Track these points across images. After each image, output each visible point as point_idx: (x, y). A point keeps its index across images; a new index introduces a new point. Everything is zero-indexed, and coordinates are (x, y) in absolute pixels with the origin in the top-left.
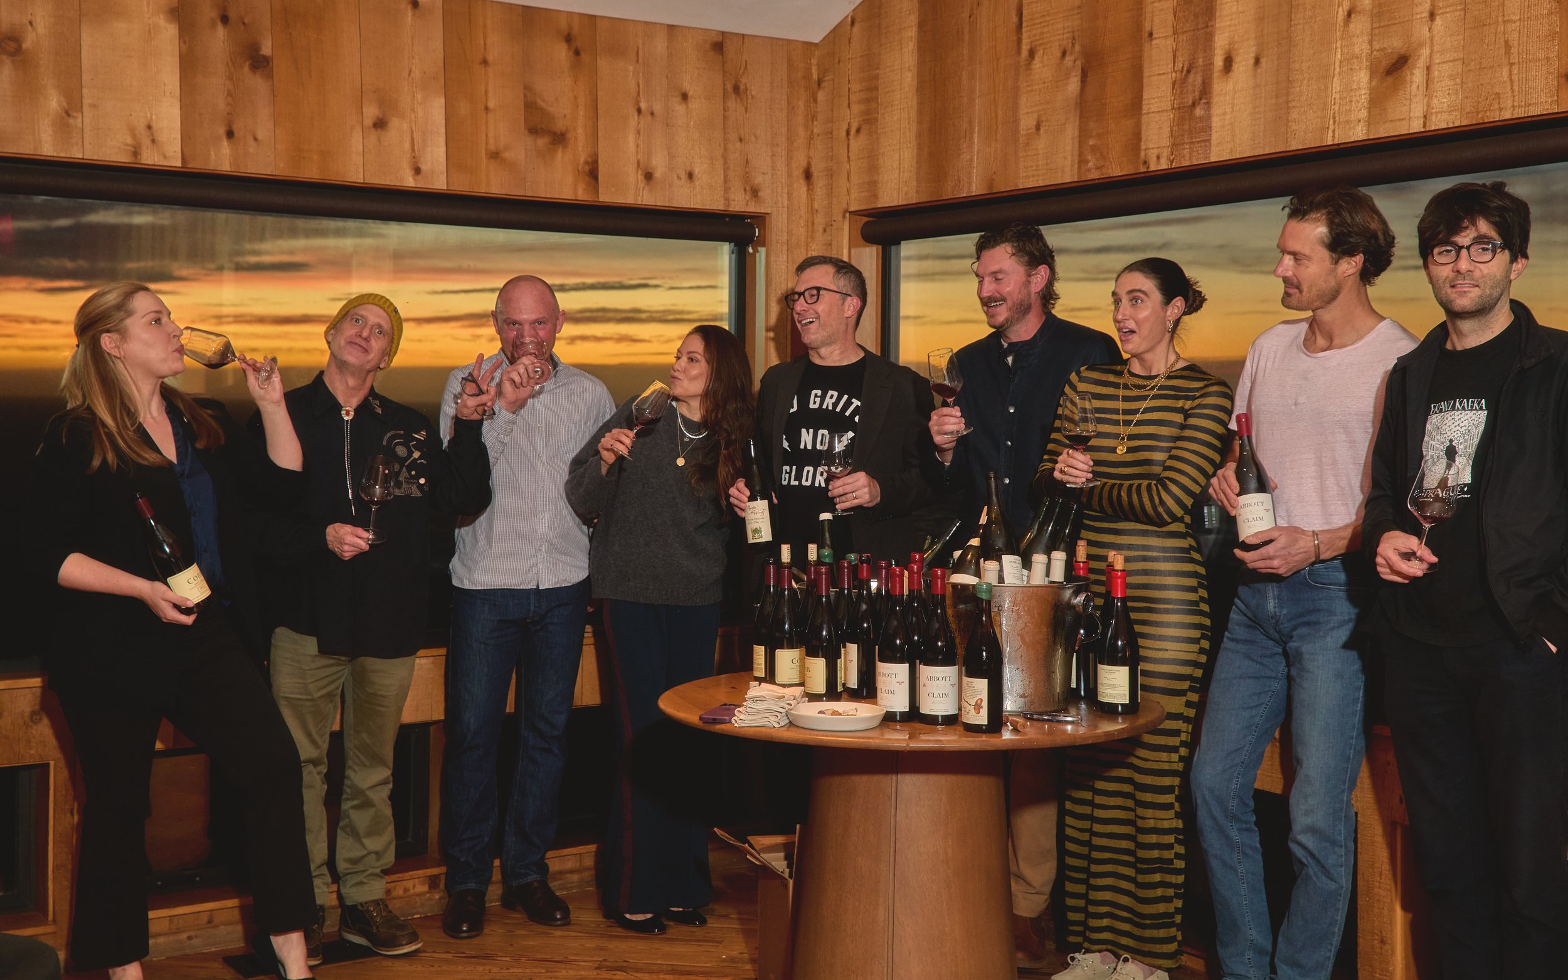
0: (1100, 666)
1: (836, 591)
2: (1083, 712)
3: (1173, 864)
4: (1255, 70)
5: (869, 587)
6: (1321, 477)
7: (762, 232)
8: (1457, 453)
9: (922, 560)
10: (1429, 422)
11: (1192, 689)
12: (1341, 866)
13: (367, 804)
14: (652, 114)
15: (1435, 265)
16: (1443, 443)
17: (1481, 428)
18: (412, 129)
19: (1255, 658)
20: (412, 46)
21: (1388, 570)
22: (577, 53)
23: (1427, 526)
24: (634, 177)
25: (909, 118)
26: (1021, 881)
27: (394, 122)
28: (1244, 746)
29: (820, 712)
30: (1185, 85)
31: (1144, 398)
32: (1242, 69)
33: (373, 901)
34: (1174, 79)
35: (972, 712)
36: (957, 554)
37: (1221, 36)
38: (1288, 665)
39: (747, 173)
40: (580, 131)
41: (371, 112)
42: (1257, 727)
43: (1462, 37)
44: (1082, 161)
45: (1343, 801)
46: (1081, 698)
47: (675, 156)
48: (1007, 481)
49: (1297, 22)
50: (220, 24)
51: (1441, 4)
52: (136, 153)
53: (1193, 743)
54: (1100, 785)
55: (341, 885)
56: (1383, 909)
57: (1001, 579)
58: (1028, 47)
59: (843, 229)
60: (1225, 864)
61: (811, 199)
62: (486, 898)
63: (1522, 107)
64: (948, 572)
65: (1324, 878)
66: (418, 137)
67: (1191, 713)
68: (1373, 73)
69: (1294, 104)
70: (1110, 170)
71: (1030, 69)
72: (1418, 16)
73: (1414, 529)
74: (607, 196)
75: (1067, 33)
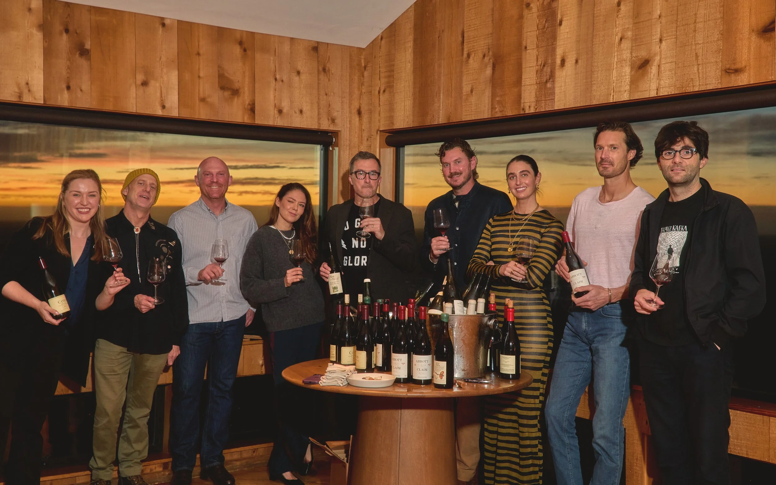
0: (501, 356)
1: (372, 318)
2: (493, 378)
3: (537, 455)
4: (576, 66)
5: (388, 316)
6: (608, 263)
7: (336, 140)
8: (673, 252)
9: (414, 302)
10: (660, 236)
11: (545, 367)
12: (618, 455)
13: (136, 426)
14: (282, 81)
15: (663, 159)
16: (666, 247)
17: (685, 240)
18: (161, 86)
19: (576, 352)
20: (162, 45)
21: (640, 308)
22: (245, 50)
23: (659, 286)
24: (273, 112)
25: (409, 85)
26: (462, 464)
27: (152, 83)
28: (571, 396)
29: (363, 378)
30: (542, 72)
31: (521, 225)
32: (569, 65)
33: (135, 476)
34: (537, 69)
35: (439, 378)
36: (432, 299)
37: (560, 49)
38: (592, 355)
39: (329, 111)
40: (246, 89)
41: (140, 78)
42: (577, 386)
43: (675, 51)
44: (493, 108)
45: (619, 423)
46: (492, 371)
47: (293, 102)
48: (456, 264)
49: (595, 43)
50: (64, 33)
51: (665, 35)
52: (20, 97)
53: (546, 394)
54: (501, 416)
55: (120, 467)
56: (638, 476)
57: (453, 312)
58: (467, 52)
59: (376, 139)
60: (561, 453)
61: (361, 124)
62: (193, 474)
63: (704, 85)
64: (427, 308)
65: (609, 461)
66: (164, 91)
67: (545, 379)
68: (632, 68)
69: (594, 82)
70: (507, 113)
71: (468, 63)
72: (654, 41)
73: (652, 288)
74: (259, 121)
75: (486, 46)
